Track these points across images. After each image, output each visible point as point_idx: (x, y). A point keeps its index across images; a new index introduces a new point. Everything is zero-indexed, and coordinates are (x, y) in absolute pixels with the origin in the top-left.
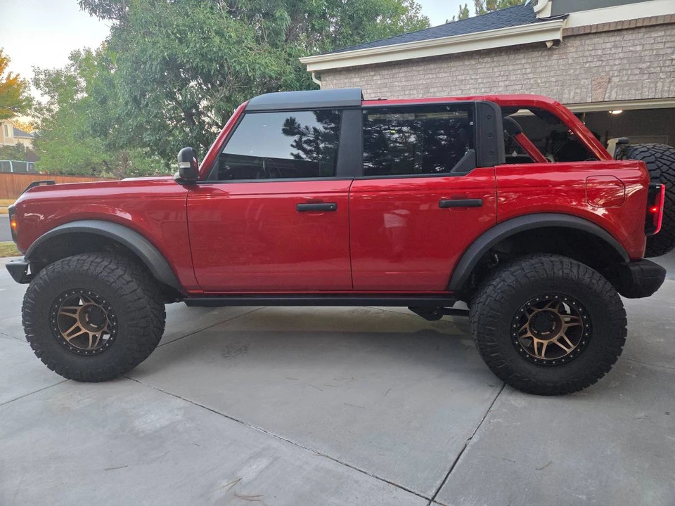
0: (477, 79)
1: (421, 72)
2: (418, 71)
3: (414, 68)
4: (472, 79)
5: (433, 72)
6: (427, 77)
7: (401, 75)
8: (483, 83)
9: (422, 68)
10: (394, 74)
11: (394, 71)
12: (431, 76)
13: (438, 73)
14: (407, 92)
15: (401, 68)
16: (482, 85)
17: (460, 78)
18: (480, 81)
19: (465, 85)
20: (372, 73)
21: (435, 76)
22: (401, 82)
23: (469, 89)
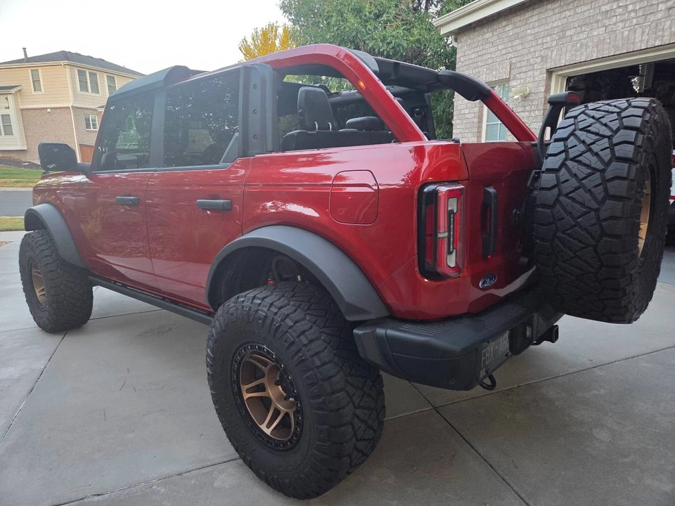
0: (626, 6)
1: (556, 11)
2: (553, 10)
3: (549, 6)
4: (620, 7)
5: (570, 7)
6: (563, 15)
7: (536, 18)
8: (635, 11)
9: (558, 5)
10: (527, 19)
11: (527, 17)
12: (568, 13)
13: (577, 7)
14: (540, 42)
15: (534, 9)
16: (633, 14)
17: (603, 9)
18: (630, 8)
19: (610, 18)
20: (504, 23)
21: (572, 13)
22: (534, 28)
23: (614, 24)
